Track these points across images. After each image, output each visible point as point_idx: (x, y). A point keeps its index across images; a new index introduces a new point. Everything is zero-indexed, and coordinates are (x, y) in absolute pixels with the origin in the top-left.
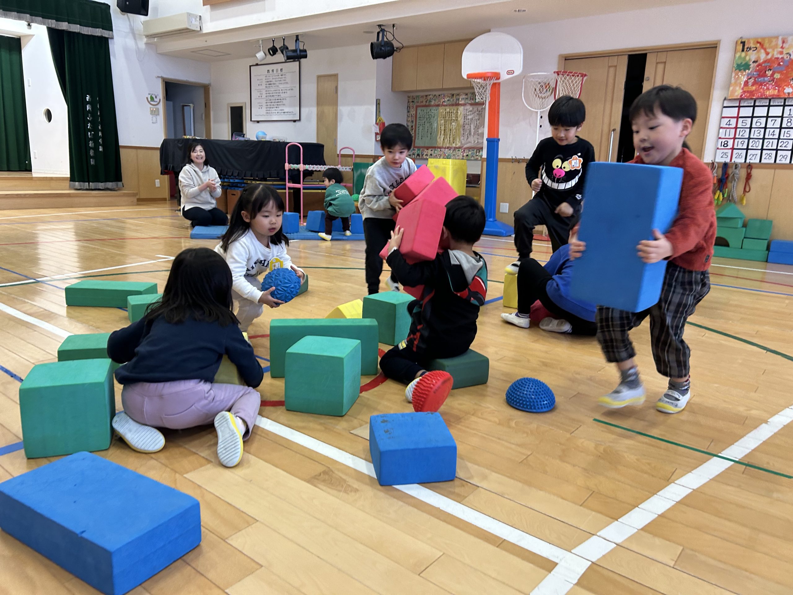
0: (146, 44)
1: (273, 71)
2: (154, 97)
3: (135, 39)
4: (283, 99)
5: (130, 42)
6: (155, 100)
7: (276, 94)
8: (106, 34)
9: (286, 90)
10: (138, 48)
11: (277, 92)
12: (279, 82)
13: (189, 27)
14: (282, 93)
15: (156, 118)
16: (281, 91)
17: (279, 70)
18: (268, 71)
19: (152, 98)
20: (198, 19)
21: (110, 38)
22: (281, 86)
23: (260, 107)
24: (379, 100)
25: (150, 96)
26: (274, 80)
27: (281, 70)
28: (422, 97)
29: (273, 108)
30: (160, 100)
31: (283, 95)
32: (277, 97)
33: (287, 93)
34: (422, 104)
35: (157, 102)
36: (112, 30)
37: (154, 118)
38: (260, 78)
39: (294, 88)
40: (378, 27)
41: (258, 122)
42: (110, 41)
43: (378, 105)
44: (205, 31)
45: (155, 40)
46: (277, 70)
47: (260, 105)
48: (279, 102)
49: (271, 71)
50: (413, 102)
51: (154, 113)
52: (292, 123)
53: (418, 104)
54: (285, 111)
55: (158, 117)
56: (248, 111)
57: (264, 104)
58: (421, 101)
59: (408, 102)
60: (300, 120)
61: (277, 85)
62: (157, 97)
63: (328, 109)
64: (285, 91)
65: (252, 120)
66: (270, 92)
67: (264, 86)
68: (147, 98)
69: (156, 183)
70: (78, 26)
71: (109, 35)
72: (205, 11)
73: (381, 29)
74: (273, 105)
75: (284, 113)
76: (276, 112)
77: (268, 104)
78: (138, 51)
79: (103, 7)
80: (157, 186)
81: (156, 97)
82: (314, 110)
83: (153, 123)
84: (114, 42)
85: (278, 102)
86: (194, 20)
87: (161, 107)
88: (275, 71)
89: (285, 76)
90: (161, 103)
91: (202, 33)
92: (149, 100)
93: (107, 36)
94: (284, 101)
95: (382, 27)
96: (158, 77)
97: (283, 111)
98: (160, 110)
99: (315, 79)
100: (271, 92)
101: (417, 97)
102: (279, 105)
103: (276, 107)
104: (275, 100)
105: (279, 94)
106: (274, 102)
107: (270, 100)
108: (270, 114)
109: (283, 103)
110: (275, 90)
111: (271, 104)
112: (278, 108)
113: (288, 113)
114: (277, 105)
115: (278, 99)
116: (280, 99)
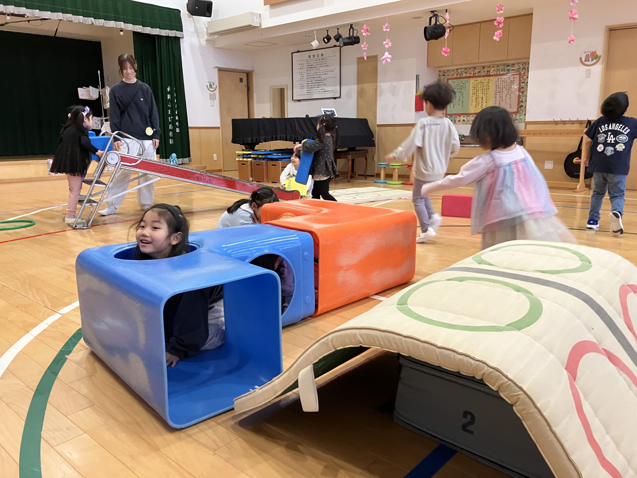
0: (207, 40)
1: (314, 56)
2: (212, 84)
3: (198, 37)
4: (324, 80)
5: (195, 40)
6: (213, 86)
7: (317, 76)
8: (178, 34)
10: (201, 44)
11: (318, 74)
12: (320, 65)
13: (252, 24)
14: (323, 74)
15: (214, 102)
16: (321, 73)
17: (320, 55)
18: (310, 56)
19: (211, 86)
20: (259, 17)
21: (182, 38)
22: (321, 69)
23: (302, 88)
24: (419, 75)
25: (209, 83)
26: (315, 64)
27: (322, 55)
28: (453, 70)
29: (314, 88)
30: (216, 86)
31: (323, 76)
32: (318, 79)
33: (327, 74)
34: (453, 77)
35: (214, 88)
36: (182, 31)
37: (212, 103)
38: (301, 63)
39: (334, 70)
40: (430, 12)
41: (299, 101)
42: (181, 40)
43: (418, 80)
44: (264, 26)
45: (216, 37)
46: (318, 55)
47: (302, 86)
48: (320, 83)
49: (312, 57)
50: (444, 75)
51: (212, 98)
52: (333, 100)
53: (449, 77)
54: (326, 90)
55: (215, 101)
56: (290, 92)
57: (305, 85)
58: (452, 74)
59: (439, 76)
60: (340, 97)
61: (318, 68)
62: (215, 84)
63: (367, 87)
64: (326, 73)
65: (294, 99)
66: (310, 74)
67: (305, 70)
68: (207, 86)
69: (214, 157)
70: (158, 29)
71: (181, 35)
72: (265, 10)
73: (434, 14)
74: (314, 85)
76: (317, 91)
77: (309, 85)
78: (201, 46)
79: (176, 11)
80: (215, 159)
81: (213, 84)
82: (354, 88)
83: (211, 106)
84: (183, 41)
86: (255, 17)
87: (217, 92)
88: (316, 56)
89: (326, 60)
90: (217, 89)
91: (261, 28)
92: (209, 87)
93: (179, 36)
95: (435, 13)
96: (215, 67)
97: (324, 90)
98: (216, 95)
99: (355, 61)
100: (312, 74)
101: (448, 70)
102: (320, 85)
103: (317, 87)
104: (316, 81)
105: (320, 76)
106: (315, 83)
107: (311, 81)
108: (311, 93)
109: (324, 84)
110: (315, 73)
111: (312, 84)
112: (319, 87)
113: (329, 92)
114: (318, 85)
115: (318, 80)
116: (321, 80)
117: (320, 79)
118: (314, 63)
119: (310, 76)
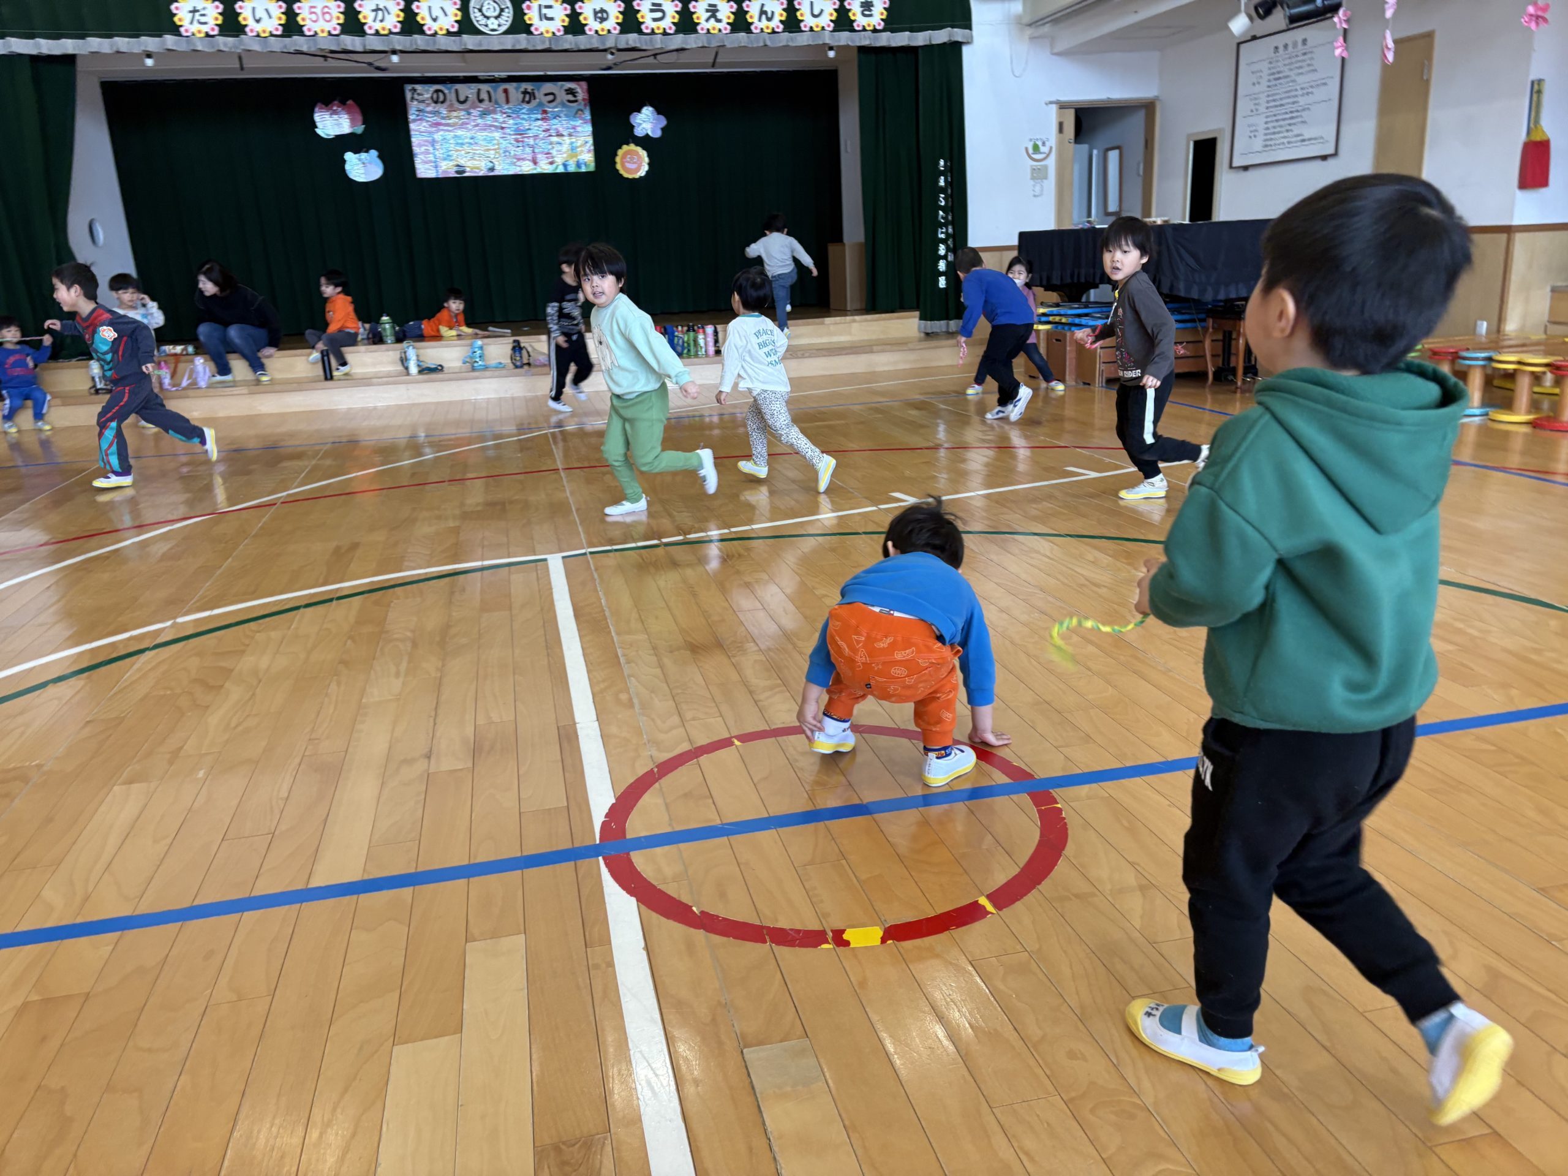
1: (1286, 46)
4: (1304, 110)
7: (1288, 100)
8: (958, 35)
9: (1312, 87)
11: (1291, 94)
12: (1296, 71)
14: (1303, 95)
15: (1042, 186)
16: (1299, 92)
17: (1300, 43)
18: (1276, 48)
21: (966, 43)
22: (1300, 80)
23: (1252, 135)
24: (1540, 81)
26: (1287, 68)
27: (1304, 41)
29: (1279, 133)
31: (1302, 101)
32: (1289, 108)
33: (1312, 93)
36: (970, 27)
37: (1038, 188)
38: (1255, 67)
39: (1328, 81)
41: (1246, 168)
42: (965, 48)
43: (1535, 96)
45: (1046, 28)
46: (1295, 44)
47: (1252, 129)
48: (1294, 118)
49: (1281, 49)
51: (1037, 177)
52: (1319, 163)
54: (1306, 136)
55: (1045, 183)
56: (1227, 147)
57: (1261, 127)
60: (1337, 153)
61: (1294, 78)
63: (1404, 121)
64: (1310, 90)
65: (1235, 164)
66: (1275, 97)
67: (1264, 86)
71: (964, 37)
74: (1281, 126)
75: (1303, 140)
76: (1285, 141)
77: (1270, 125)
82: (1372, 127)
83: (1035, 196)
84: (971, 49)
85: (1292, 118)
87: (1051, 164)
88: (1290, 46)
89: (1311, 55)
90: (1053, 156)
93: (960, 40)
94: (1304, 114)
97: (1300, 138)
98: (1049, 170)
100: (1279, 97)
102: (1294, 124)
103: (1287, 131)
104: (1286, 113)
105: (1295, 99)
106: (1284, 120)
107: (1275, 115)
108: (1273, 148)
109: (1303, 122)
110: (1286, 92)
111: (1275, 124)
112: (1291, 130)
113: (1313, 142)
114: (1290, 125)
115: (1291, 112)
116: (1298, 111)
117: (1295, 107)
118: (1285, 65)
119: (1274, 100)
